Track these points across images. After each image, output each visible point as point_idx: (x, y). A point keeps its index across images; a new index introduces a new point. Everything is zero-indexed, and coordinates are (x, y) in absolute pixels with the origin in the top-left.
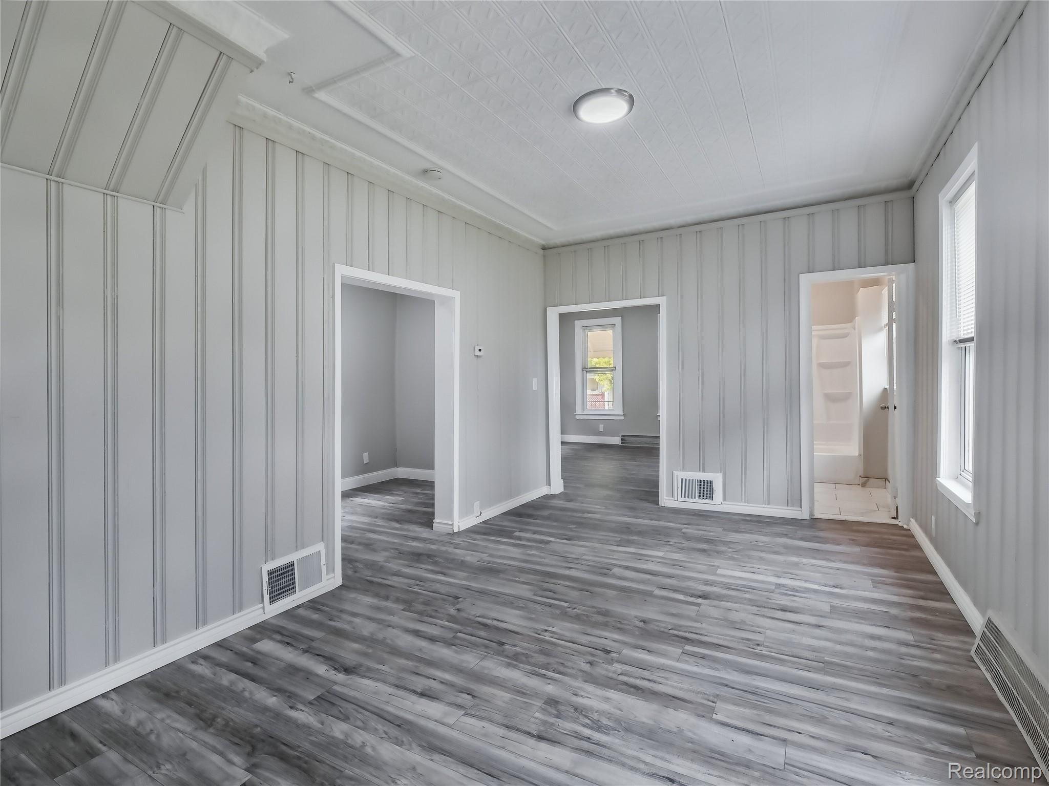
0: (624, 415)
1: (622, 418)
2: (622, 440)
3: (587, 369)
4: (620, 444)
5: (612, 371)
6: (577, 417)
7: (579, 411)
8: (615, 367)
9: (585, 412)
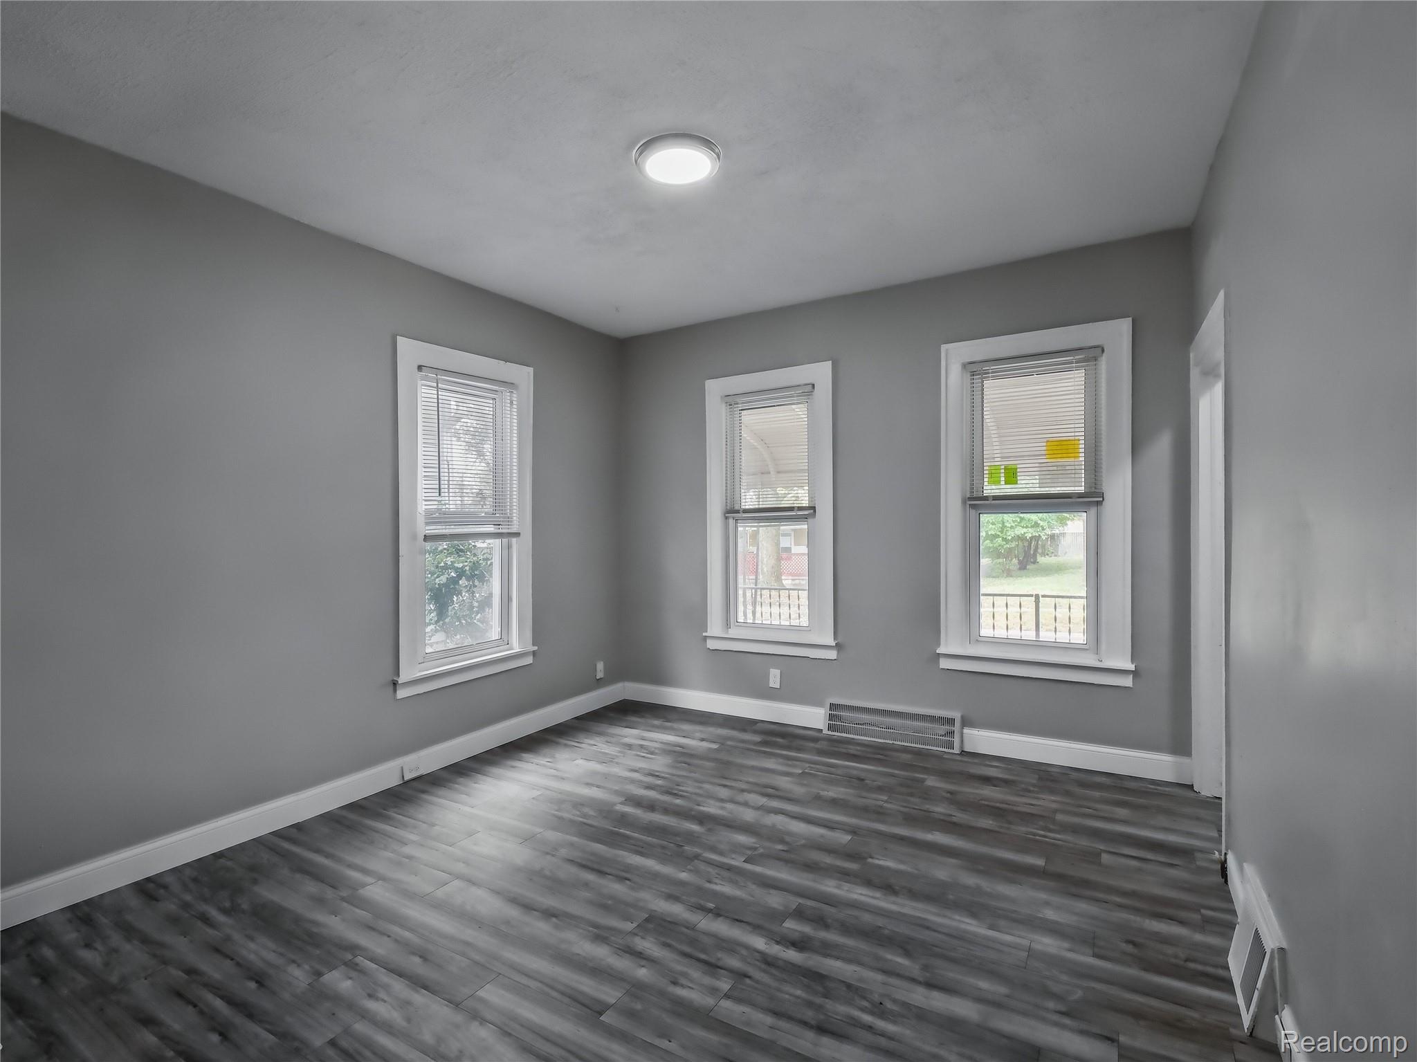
0: (838, 647)
1: (832, 655)
2: (831, 717)
3: (738, 512)
4: (825, 731)
5: (805, 518)
6: (711, 644)
7: (715, 627)
8: (814, 508)
9: (733, 633)
